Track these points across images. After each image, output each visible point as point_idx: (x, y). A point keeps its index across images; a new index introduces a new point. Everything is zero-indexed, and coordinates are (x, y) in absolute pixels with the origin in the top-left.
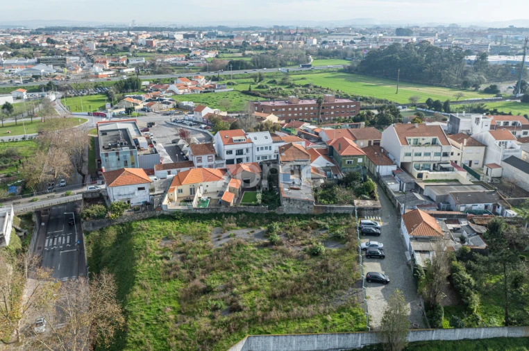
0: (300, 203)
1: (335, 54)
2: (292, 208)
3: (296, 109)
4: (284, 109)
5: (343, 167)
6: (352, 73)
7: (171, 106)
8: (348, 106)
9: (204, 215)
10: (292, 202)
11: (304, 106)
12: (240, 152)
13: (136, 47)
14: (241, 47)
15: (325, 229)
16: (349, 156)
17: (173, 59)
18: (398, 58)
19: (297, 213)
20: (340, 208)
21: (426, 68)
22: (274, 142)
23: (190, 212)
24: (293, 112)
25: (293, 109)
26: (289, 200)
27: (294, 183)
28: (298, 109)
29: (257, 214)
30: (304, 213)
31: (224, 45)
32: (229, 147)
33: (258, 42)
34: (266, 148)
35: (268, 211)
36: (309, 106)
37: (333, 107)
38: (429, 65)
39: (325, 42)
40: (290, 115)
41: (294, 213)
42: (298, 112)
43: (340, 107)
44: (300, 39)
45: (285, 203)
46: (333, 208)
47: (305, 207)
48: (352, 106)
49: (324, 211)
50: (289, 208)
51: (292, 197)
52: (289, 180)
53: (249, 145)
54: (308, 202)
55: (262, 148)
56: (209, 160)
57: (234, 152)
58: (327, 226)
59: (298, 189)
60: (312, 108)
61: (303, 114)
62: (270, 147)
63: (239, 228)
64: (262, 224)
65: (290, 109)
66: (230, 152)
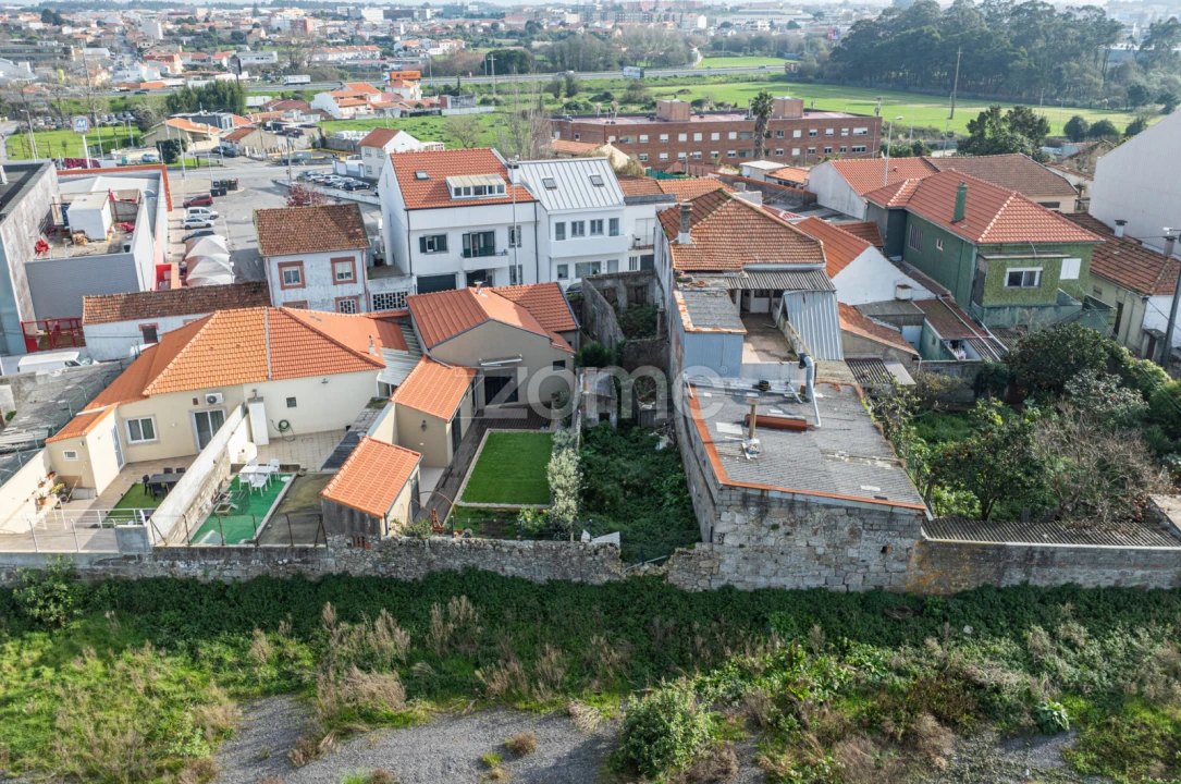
0: (831, 526)
2: (777, 555)
3: (683, 138)
4: (644, 138)
7: (303, 142)
8: (845, 132)
9: (220, 591)
10: (777, 516)
11: (707, 129)
12: (481, 243)
13: (263, 34)
14: (522, 35)
15: (1046, 729)
16: (1023, 247)
17: (350, 55)
18: (938, 36)
19: (813, 584)
20: (1095, 559)
21: (1016, 57)
22: (629, 201)
23: (132, 572)
24: (673, 146)
25: (674, 138)
26: (758, 502)
27: (762, 387)
28: (690, 137)
29: (552, 587)
30: (856, 583)
31: (481, 30)
32: (430, 221)
33: (563, 24)
34: (597, 226)
35: (620, 572)
36: (723, 129)
37: (797, 134)
38: (1023, 49)
39: (726, 25)
40: (664, 156)
41: (788, 582)
42: (690, 146)
43: (822, 132)
44: (666, 18)
45: (732, 526)
46: (1046, 558)
47: (865, 549)
48: (857, 131)
49: (988, 573)
50: (755, 555)
51: (778, 483)
52: (736, 370)
53: (524, 213)
54: (887, 518)
55: (578, 228)
57: (455, 244)
58: (1062, 713)
59: (799, 427)
60: (733, 136)
61: (706, 154)
62: (614, 223)
63: (422, 708)
64: (582, 676)
65: (664, 137)
66: (433, 244)
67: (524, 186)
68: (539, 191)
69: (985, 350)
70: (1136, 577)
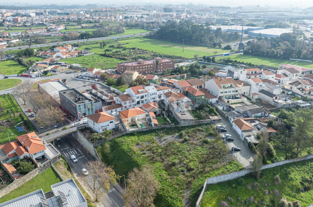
0: (189, 121)
1: (136, 26)
2: (186, 123)
3: (144, 67)
4: (138, 67)
5: (196, 101)
6: (152, 38)
7: (67, 67)
8: (169, 63)
9: (147, 131)
10: (185, 121)
11: (148, 65)
12: (142, 97)
13: (8, 23)
14: (77, 22)
15: (203, 131)
16: (199, 96)
17: (39, 31)
18: (178, 31)
19: (188, 125)
20: (206, 121)
21: (193, 36)
22: (158, 91)
23: (139, 131)
24: (143, 68)
25: (142, 67)
26: (184, 120)
27: (181, 111)
28: (145, 67)
29: (170, 128)
30: (191, 125)
31: (66, 20)
32: (138, 95)
33: (86, 18)
34: (154, 94)
35: (175, 126)
36: (150, 65)
37: (162, 64)
38: (194, 34)
39: (126, 18)
40: (141, 70)
41: (186, 125)
42: (145, 68)
43: (166, 64)
44: (111, 16)
45: (182, 122)
46: (203, 121)
47: (191, 122)
48: (171, 63)
49: (199, 123)
50: (184, 124)
51: (185, 119)
52: (179, 110)
53: (146, 94)
54: (192, 120)
55: (153, 94)
56: (130, 103)
57: (140, 98)
58: (204, 130)
59: (185, 114)
60: (152, 66)
61: (148, 69)
62: (156, 93)
63: (166, 135)
64: (175, 132)
65: (141, 67)
66: (138, 98)
67: (146, 90)
68: (148, 91)
69: (197, 106)
70: (208, 122)
